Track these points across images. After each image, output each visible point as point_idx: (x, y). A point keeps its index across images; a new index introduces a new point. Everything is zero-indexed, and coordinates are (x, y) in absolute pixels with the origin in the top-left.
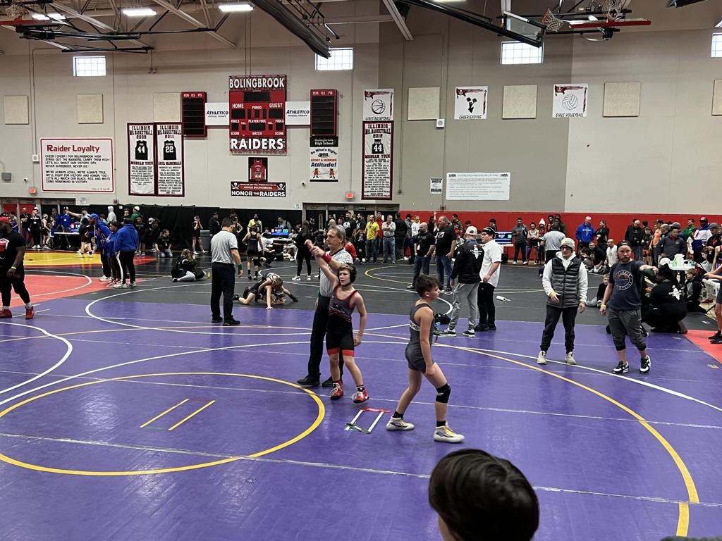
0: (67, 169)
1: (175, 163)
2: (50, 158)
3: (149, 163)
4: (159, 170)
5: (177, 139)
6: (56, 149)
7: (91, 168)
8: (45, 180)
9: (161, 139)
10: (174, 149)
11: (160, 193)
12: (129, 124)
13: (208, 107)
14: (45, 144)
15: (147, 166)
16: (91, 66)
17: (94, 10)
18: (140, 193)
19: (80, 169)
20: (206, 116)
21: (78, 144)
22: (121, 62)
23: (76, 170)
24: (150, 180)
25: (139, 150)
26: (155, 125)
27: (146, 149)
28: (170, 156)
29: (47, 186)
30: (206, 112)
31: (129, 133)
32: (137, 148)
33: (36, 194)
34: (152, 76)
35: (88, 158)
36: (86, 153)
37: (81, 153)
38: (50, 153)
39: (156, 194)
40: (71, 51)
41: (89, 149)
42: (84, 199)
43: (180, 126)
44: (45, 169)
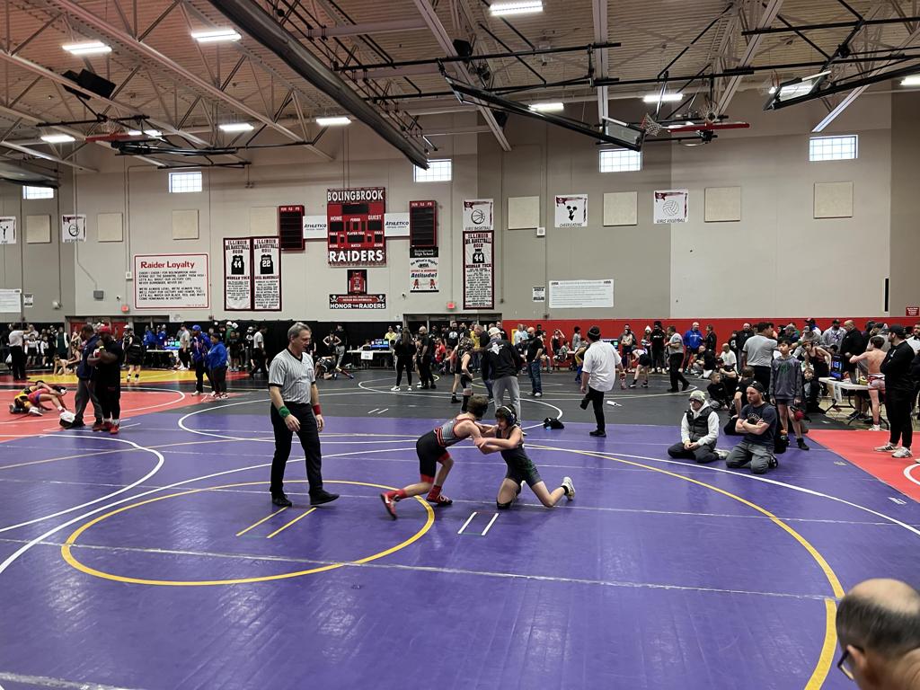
0: (161, 286)
1: (272, 277)
2: (144, 275)
3: (245, 278)
4: (256, 285)
5: (274, 253)
6: (150, 266)
7: (186, 284)
8: (138, 297)
9: (258, 253)
10: (272, 263)
11: (256, 308)
12: (225, 239)
13: (306, 220)
14: (139, 260)
15: (244, 281)
16: (187, 182)
17: (190, 126)
18: (236, 307)
19: (174, 285)
20: (304, 229)
21: (172, 260)
22: (216, 178)
23: (170, 286)
24: (246, 295)
25: (235, 264)
26: (252, 239)
27: (243, 264)
28: (267, 270)
29: (141, 303)
30: (304, 225)
31: (225, 248)
32: (233, 263)
33: (128, 311)
34: (250, 191)
35: (183, 274)
36: (181, 269)
37: (175, 269)
38: (144, 270)
39: (253, 309)
40: (167, 167)
41: (184, 265)
42: (178, 316)
43: (277, 240)
44: (139, 286)
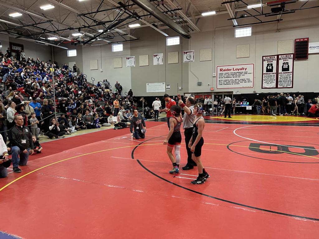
0: (229, 79)
1: (288, 73)
2: (221, 74)
3: (273, 73)
4: (279, 76)
5: (290, 62)
6: (224, 70)
7: (242, 77)
8: (218, 84)
9: (281, 62)
10: (288, 66)
12: (263, 57)
13: (310, 45)
14: (219, 68)
16: (244, 32)
18: (268, 87)
20: (309, 49)
21: (235, 67)
23: (234, 79)
24: (274, 81)
26: (278, 56)
27: (272, 67)
28: (285, 69)
29: (219, 87)
30: (309, 47)
31: (263, 60)
32: (267, 67)
34: (278, 33)
36: (240, 71)
37: (237, 71)
39: (277, 87)
42: (238, 91)
44: (218, 79)
